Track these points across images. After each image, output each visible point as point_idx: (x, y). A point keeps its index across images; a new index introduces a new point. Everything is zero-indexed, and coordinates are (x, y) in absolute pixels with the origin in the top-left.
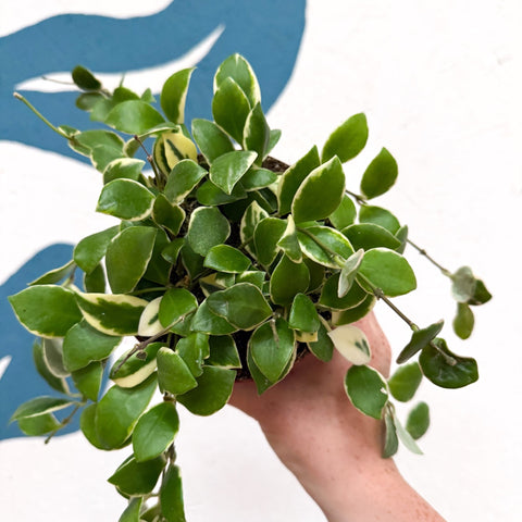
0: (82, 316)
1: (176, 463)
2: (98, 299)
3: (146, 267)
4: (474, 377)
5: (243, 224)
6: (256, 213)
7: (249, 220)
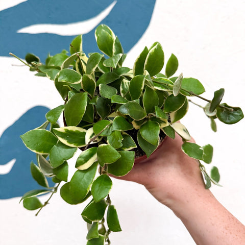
0: (58, 139)
1: (112, 204)
2: (65, 129)
3: (85, 109)
4: (242, 116)
5: (121, 89)
6: (126, 83)
7: (123, 87)
